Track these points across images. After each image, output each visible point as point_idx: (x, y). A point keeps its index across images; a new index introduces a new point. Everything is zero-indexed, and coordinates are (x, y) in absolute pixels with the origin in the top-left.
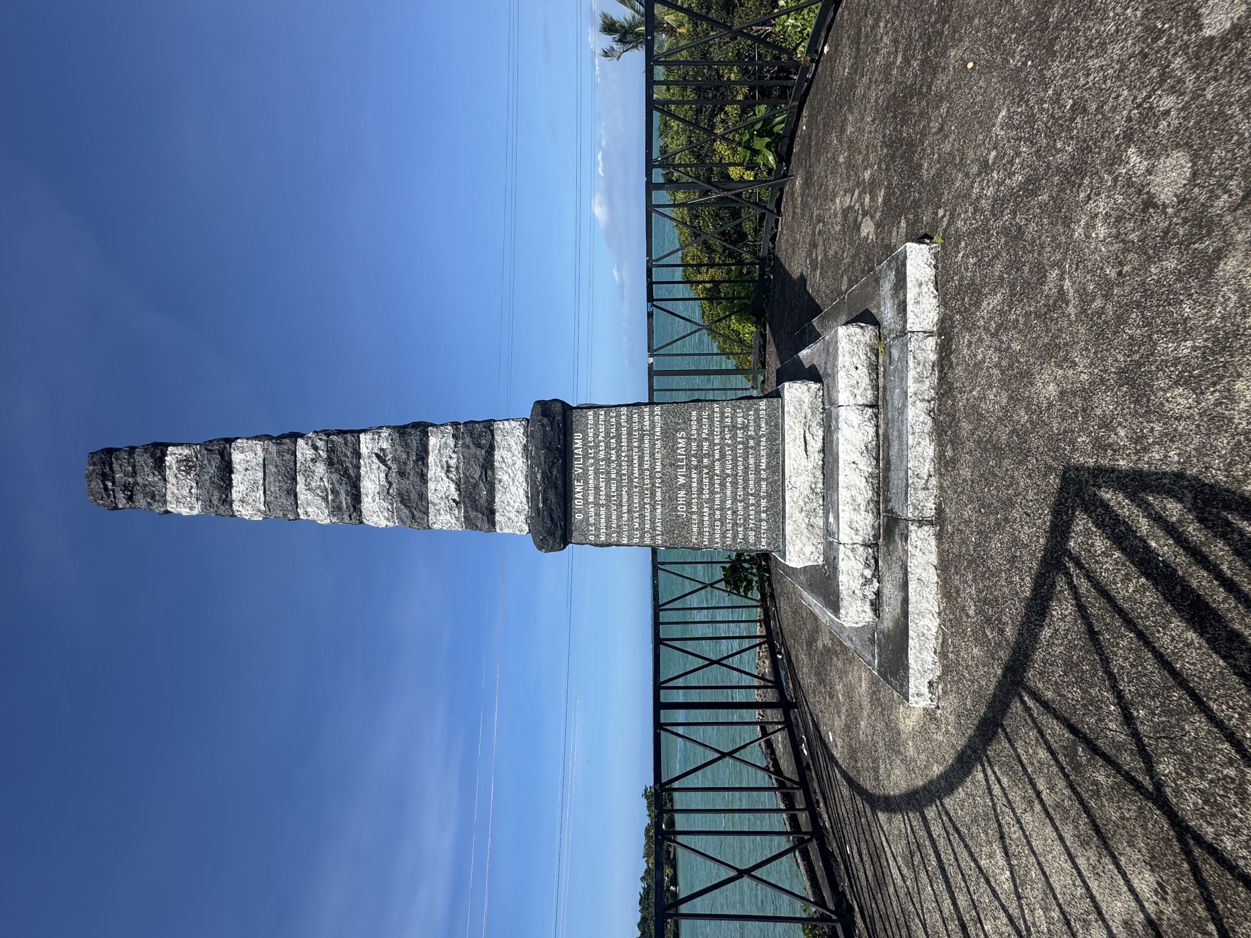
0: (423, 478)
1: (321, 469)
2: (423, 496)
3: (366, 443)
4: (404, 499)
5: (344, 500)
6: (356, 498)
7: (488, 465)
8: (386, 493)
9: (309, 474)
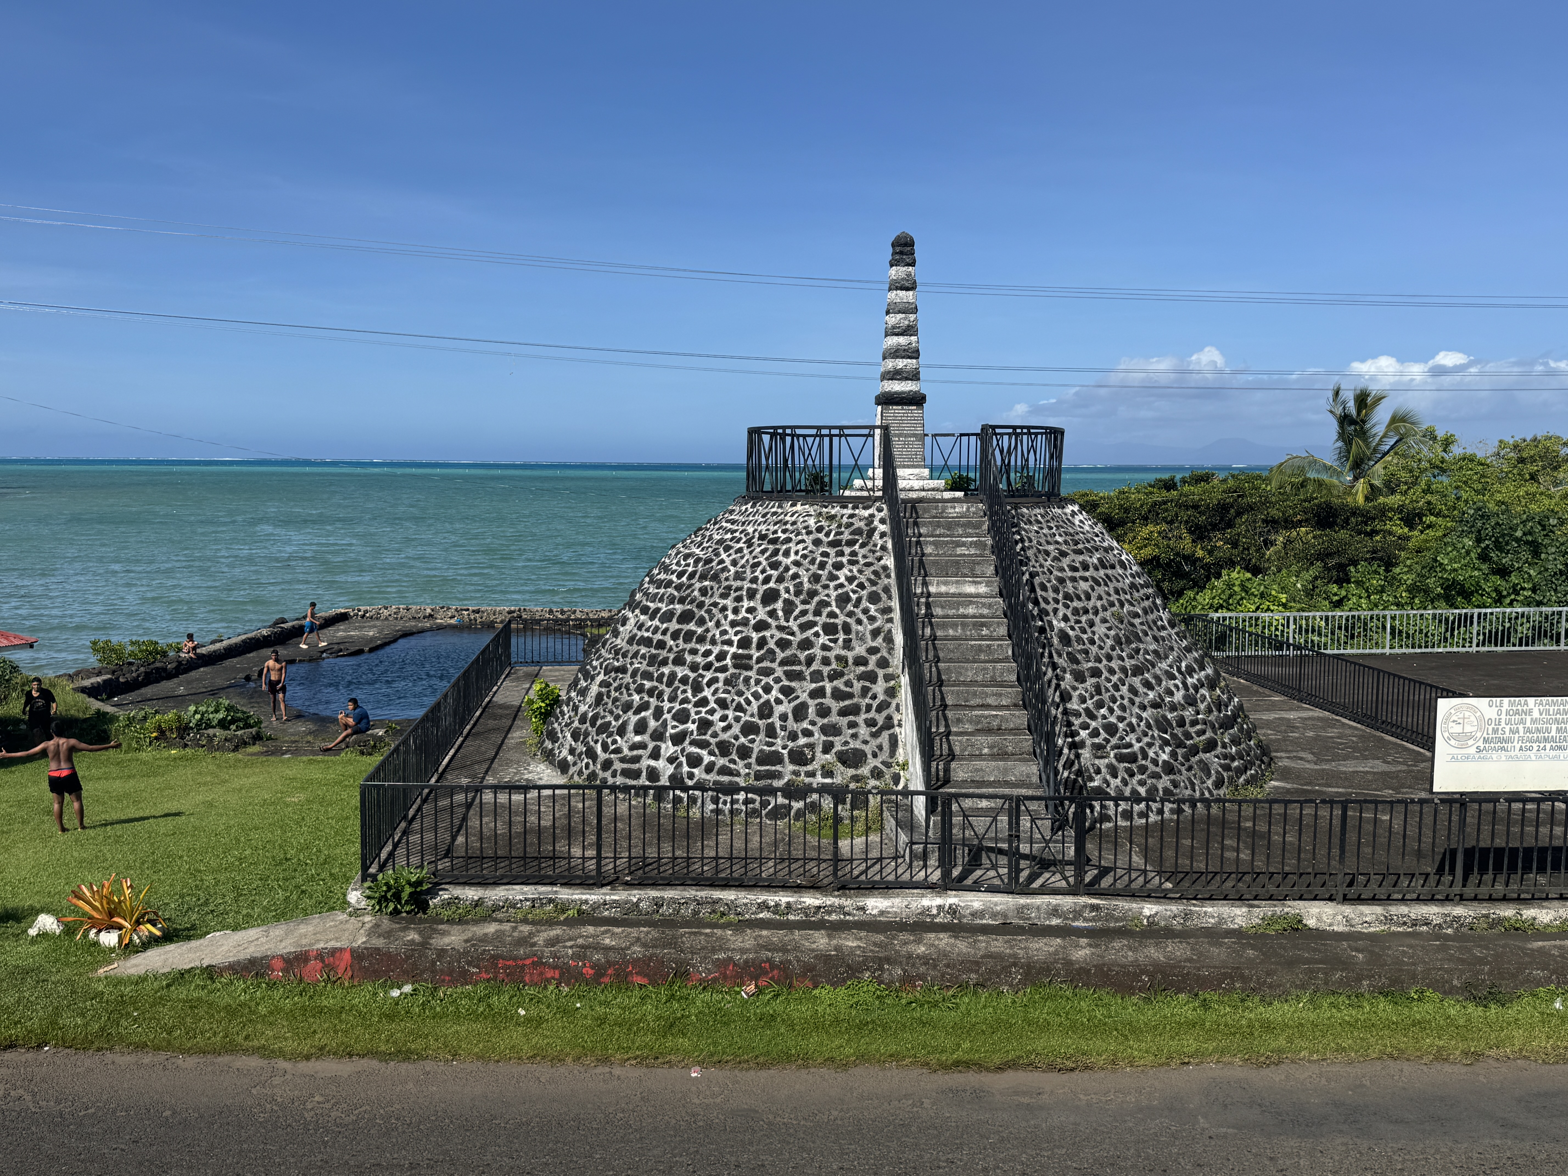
0: (903, 358)
1: (907, 323)
2: (897, 357)
3: (914, 338)
4: (897, 351)
5: (896, 330)
6: (897, 335)
7: (907, 379)
8: (899, 345)
9: (905, 319)
